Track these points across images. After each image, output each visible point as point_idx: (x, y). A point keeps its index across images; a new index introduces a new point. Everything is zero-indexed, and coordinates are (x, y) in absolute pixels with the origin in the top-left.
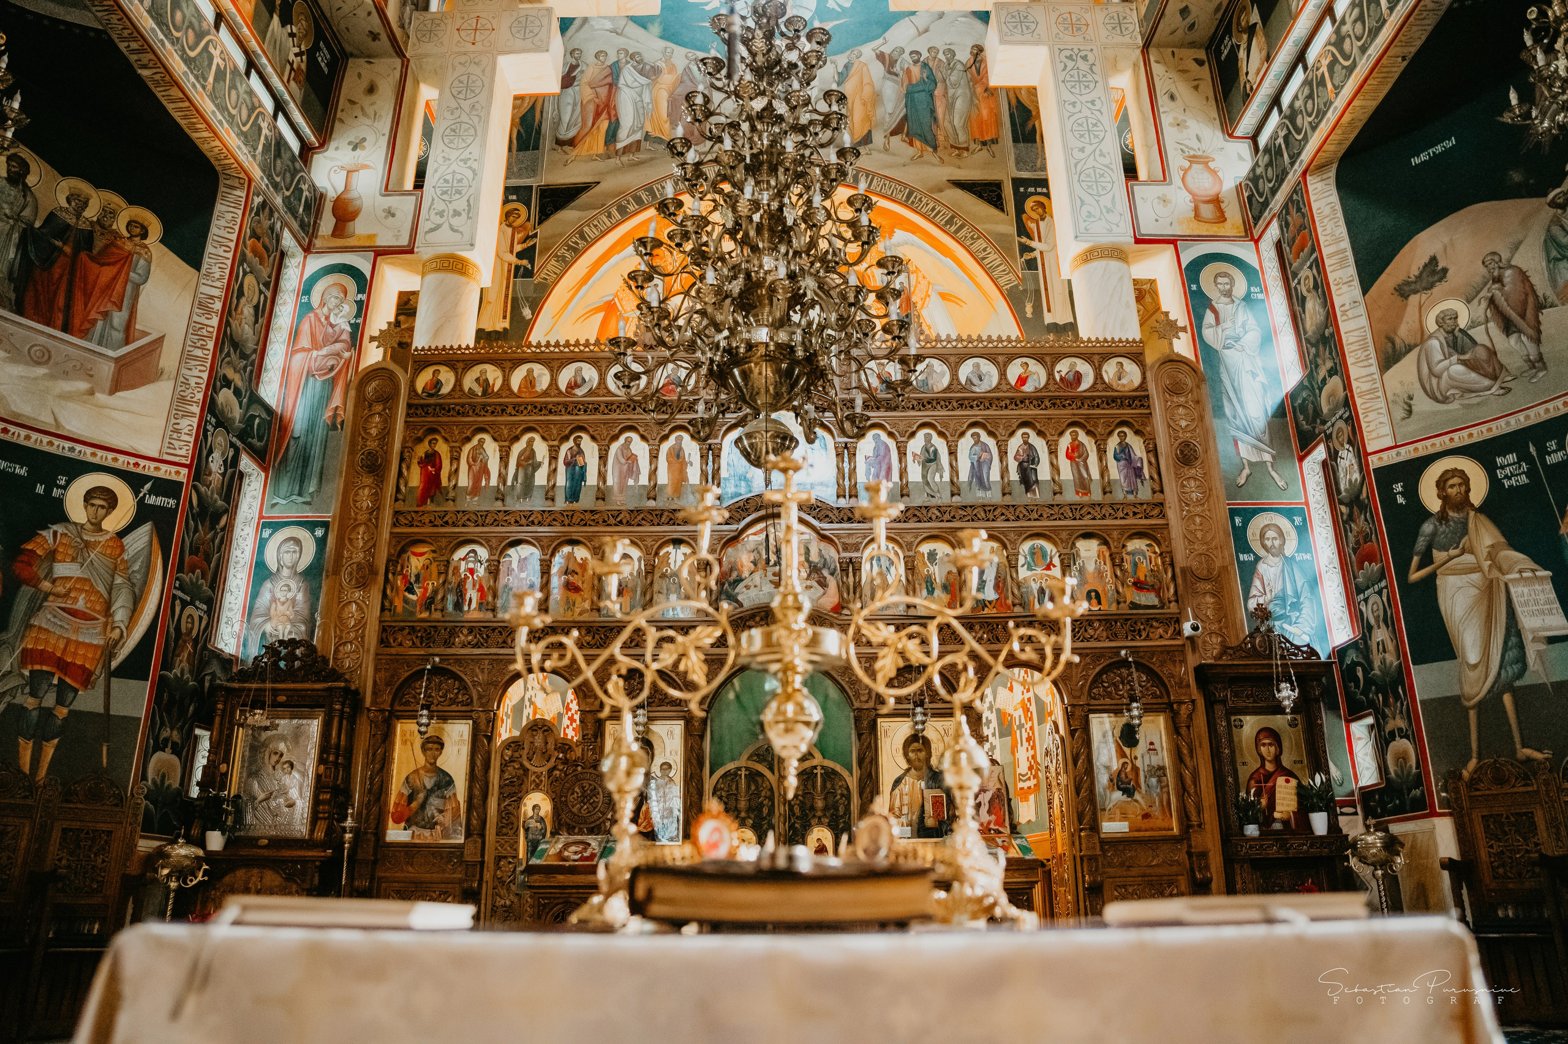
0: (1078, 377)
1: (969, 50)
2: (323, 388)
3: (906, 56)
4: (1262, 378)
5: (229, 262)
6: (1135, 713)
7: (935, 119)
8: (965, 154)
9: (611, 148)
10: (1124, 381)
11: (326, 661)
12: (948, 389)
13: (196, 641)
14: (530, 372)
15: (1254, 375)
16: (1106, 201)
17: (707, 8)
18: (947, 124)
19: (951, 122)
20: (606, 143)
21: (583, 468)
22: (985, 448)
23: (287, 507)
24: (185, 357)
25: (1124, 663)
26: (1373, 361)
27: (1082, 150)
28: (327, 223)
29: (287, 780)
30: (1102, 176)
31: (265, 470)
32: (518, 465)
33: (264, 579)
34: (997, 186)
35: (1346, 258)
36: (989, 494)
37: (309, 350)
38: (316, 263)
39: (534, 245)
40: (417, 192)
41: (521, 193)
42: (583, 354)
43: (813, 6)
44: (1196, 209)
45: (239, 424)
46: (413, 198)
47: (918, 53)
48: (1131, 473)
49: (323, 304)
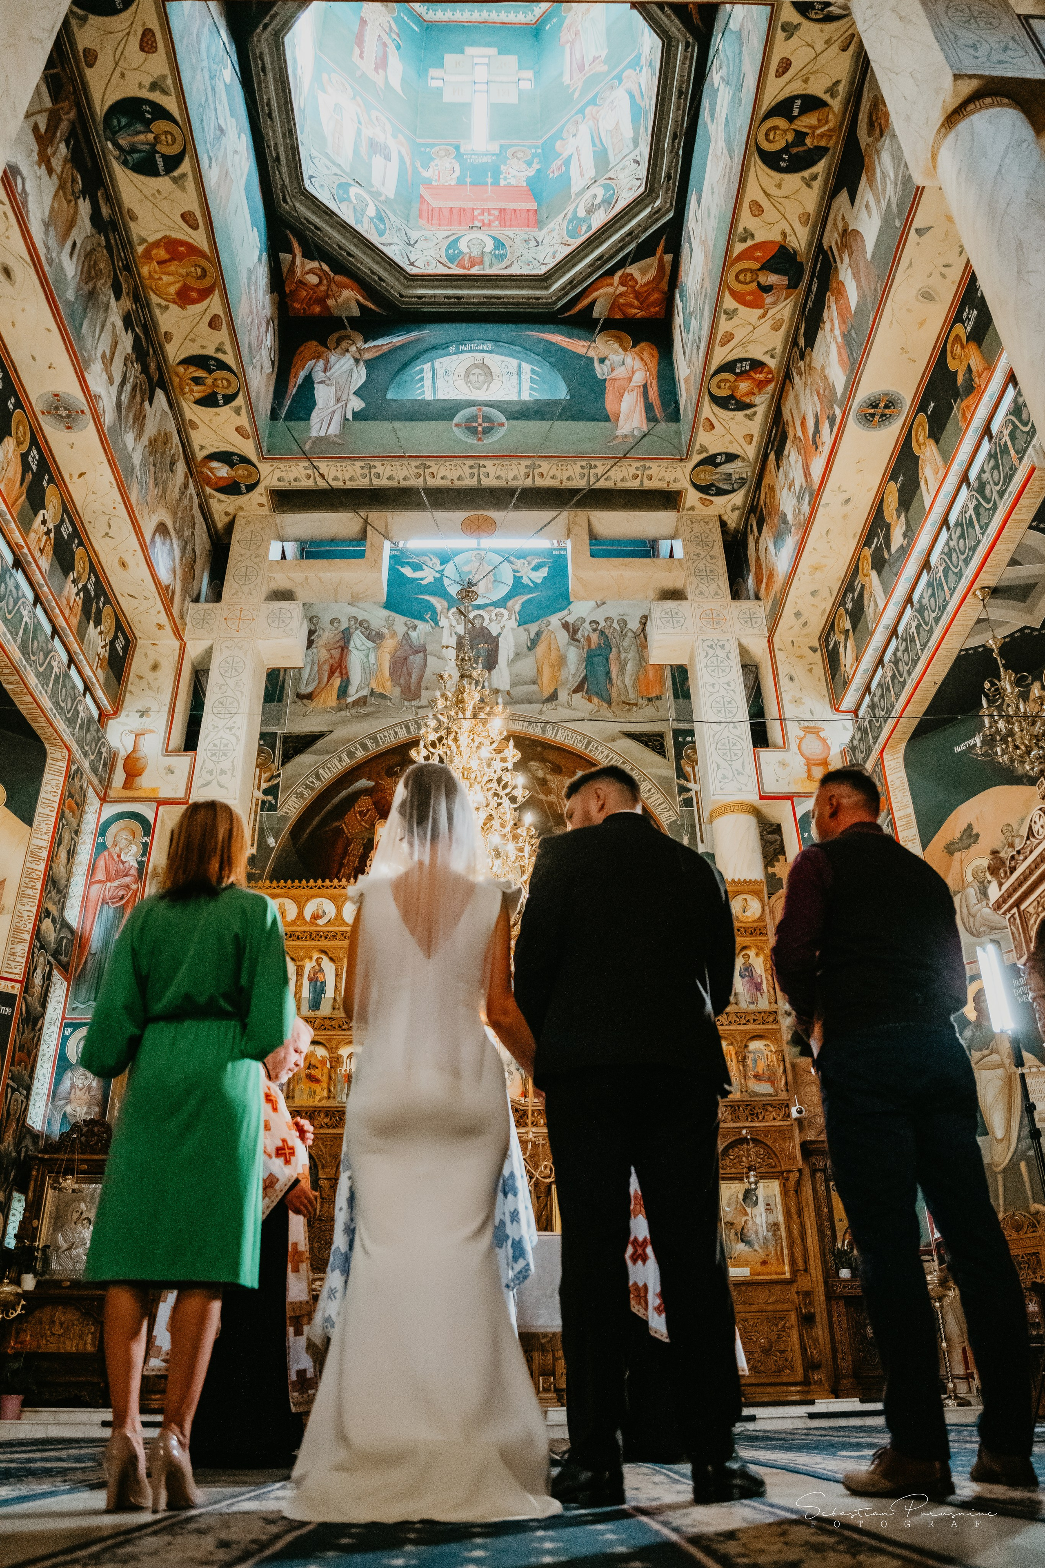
1: (637, 619)
2: (115, 915)
3: (587, 625)
5: (53, 819)
6: (752, 1179)
7: (610, 679)
8: (634, 709)
9: (343, 701)
10: (748, 914)
13: (18, 1120)
14: (281, 905)
16: (737, 765)
17: (423, 583)
18: (619, 683)
19: (623, 682)
20: (339, 697)
21: (323, 983)
23: (85, 1011)
24: (21, 895)
25: (744, 1140)
27: (719, 723)
28: (119, 777)
29: (86, 1233)
30: (734, 744)
31: (68, 980)
33: (65, 1070)
34: (661, 735)
35: (910, 822)
37: (104, 882)
38: (110, 810)
39: (278, 784)
40: (192, 753)
41: (267, 739)
42: (325, 891)
43: (510, 582)
44: (809, 771)
45: (53, 946)
46: (189, 758)
47: (597, 623)
48: (753, 987)
49: (115, 844)
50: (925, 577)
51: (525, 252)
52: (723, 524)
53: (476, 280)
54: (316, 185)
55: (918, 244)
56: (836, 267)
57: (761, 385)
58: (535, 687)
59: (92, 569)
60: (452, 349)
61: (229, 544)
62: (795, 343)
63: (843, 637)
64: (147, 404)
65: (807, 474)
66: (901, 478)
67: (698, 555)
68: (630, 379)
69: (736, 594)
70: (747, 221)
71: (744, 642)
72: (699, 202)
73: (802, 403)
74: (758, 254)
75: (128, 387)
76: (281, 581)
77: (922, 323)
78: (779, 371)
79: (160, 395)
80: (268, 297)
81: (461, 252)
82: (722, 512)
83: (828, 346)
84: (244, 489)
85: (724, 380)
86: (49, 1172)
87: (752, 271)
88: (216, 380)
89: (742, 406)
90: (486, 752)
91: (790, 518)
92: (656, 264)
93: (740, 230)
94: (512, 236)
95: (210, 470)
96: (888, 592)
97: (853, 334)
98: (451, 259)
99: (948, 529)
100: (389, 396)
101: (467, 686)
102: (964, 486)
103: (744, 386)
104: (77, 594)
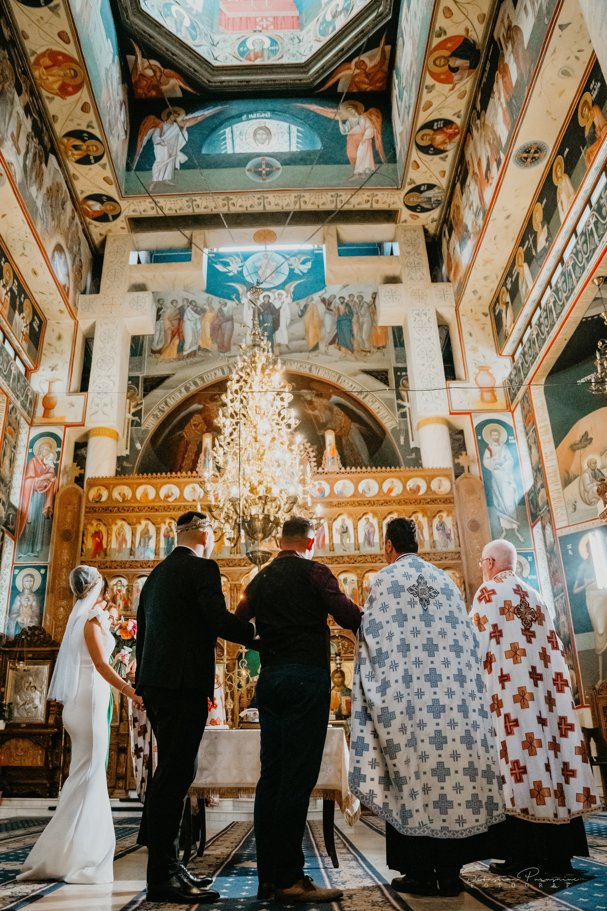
0: (418, 488)
1: (370, 295)
2: (42, 497)
3: (337, 300)
4: (513, 485)
7: (353, 335)
8: (369, 354)
9: (181, 354)
10: (442, 489)
11: (50, 637)
12: (353, 496)
14: (145, 490)
15: (509, 483)
16: (435, 392)
18: (359, 338)
19: (361, 337)
20: (178, 352)
21: (173, 538)
22: (372, 526)
23: (25, 559)
26: (559, 483)
27: (423, 365)
28: (40, 410)
29: (33, 695)
30: (433, 379)
31: (14, 539)
32: (141, 537)
33: (16, 595)
34: (386, 372)
35: (548, 430)
36: (373, 549)
37: (33, 477)
38: (36, 431)
39: (141, 409)
40: (85, 393)
41: (133, 380)
42: (172, 480)
43: (287, 272)
44: (482, 395)
45: (4, 519)
46: (83, 397)
47: (343, 298)
48: (445, 537)
49: (39, 453)
50: (560, 269)
51: (291, 47)
52: (426, 231)
53: (260, 69)
54: (149, 5)
55: (560, 36)
56: (503, 53)
57: (451, 137)
58: (303, 342)
59: (15, 277)
60: (244, 117)
61: (103, 254)
62: (474, 107)
63: (505, 307)
64: (44, 165)
65: (481, 198)
66: (545, 201)
67: (409, 253)
68: (363, 134)
69: (435, 277)
70: (441, 22)
71: (440, 310)
72: (409, 7)
73: (478, 149)
74: (449, 45)
75: (30, 155)
76: (138, 278)
77: (561, 94)
78: (463, 128)
79: (52, 158)
80: (120, 87)
81: (248, 49)
82: (425, 223)
83: (496, 110)
84: (111, 218)
85: (426, 135)
86: (10, 659)
87: (444, 57)
88: (88, 146)
89: (438, 152)
90: (270, 396)
91: (470, 228)
92: (380, 53)
93: (437, 28)
94: (282, 36)
95: (89, 206)
96: (535, 276)
97: (514, 101)
98: (242, 54)
99: (576, 236)
100: (204, 151)
101: (257, 352)
102: (588, 206)
103: (439, 138)
104: (6, 294)
